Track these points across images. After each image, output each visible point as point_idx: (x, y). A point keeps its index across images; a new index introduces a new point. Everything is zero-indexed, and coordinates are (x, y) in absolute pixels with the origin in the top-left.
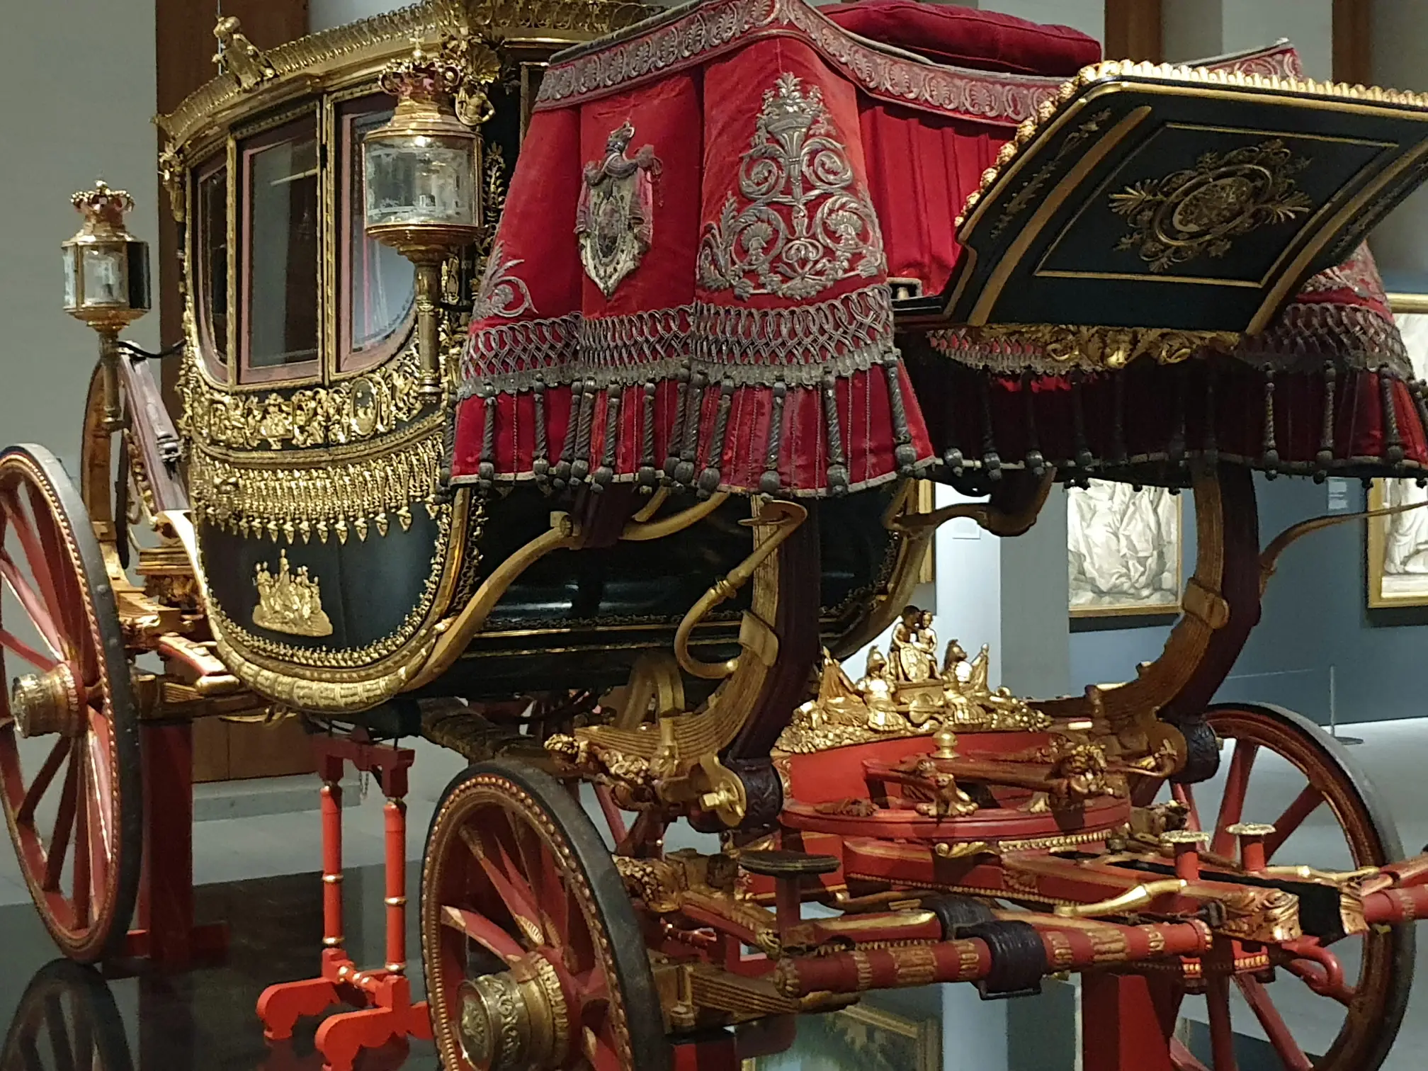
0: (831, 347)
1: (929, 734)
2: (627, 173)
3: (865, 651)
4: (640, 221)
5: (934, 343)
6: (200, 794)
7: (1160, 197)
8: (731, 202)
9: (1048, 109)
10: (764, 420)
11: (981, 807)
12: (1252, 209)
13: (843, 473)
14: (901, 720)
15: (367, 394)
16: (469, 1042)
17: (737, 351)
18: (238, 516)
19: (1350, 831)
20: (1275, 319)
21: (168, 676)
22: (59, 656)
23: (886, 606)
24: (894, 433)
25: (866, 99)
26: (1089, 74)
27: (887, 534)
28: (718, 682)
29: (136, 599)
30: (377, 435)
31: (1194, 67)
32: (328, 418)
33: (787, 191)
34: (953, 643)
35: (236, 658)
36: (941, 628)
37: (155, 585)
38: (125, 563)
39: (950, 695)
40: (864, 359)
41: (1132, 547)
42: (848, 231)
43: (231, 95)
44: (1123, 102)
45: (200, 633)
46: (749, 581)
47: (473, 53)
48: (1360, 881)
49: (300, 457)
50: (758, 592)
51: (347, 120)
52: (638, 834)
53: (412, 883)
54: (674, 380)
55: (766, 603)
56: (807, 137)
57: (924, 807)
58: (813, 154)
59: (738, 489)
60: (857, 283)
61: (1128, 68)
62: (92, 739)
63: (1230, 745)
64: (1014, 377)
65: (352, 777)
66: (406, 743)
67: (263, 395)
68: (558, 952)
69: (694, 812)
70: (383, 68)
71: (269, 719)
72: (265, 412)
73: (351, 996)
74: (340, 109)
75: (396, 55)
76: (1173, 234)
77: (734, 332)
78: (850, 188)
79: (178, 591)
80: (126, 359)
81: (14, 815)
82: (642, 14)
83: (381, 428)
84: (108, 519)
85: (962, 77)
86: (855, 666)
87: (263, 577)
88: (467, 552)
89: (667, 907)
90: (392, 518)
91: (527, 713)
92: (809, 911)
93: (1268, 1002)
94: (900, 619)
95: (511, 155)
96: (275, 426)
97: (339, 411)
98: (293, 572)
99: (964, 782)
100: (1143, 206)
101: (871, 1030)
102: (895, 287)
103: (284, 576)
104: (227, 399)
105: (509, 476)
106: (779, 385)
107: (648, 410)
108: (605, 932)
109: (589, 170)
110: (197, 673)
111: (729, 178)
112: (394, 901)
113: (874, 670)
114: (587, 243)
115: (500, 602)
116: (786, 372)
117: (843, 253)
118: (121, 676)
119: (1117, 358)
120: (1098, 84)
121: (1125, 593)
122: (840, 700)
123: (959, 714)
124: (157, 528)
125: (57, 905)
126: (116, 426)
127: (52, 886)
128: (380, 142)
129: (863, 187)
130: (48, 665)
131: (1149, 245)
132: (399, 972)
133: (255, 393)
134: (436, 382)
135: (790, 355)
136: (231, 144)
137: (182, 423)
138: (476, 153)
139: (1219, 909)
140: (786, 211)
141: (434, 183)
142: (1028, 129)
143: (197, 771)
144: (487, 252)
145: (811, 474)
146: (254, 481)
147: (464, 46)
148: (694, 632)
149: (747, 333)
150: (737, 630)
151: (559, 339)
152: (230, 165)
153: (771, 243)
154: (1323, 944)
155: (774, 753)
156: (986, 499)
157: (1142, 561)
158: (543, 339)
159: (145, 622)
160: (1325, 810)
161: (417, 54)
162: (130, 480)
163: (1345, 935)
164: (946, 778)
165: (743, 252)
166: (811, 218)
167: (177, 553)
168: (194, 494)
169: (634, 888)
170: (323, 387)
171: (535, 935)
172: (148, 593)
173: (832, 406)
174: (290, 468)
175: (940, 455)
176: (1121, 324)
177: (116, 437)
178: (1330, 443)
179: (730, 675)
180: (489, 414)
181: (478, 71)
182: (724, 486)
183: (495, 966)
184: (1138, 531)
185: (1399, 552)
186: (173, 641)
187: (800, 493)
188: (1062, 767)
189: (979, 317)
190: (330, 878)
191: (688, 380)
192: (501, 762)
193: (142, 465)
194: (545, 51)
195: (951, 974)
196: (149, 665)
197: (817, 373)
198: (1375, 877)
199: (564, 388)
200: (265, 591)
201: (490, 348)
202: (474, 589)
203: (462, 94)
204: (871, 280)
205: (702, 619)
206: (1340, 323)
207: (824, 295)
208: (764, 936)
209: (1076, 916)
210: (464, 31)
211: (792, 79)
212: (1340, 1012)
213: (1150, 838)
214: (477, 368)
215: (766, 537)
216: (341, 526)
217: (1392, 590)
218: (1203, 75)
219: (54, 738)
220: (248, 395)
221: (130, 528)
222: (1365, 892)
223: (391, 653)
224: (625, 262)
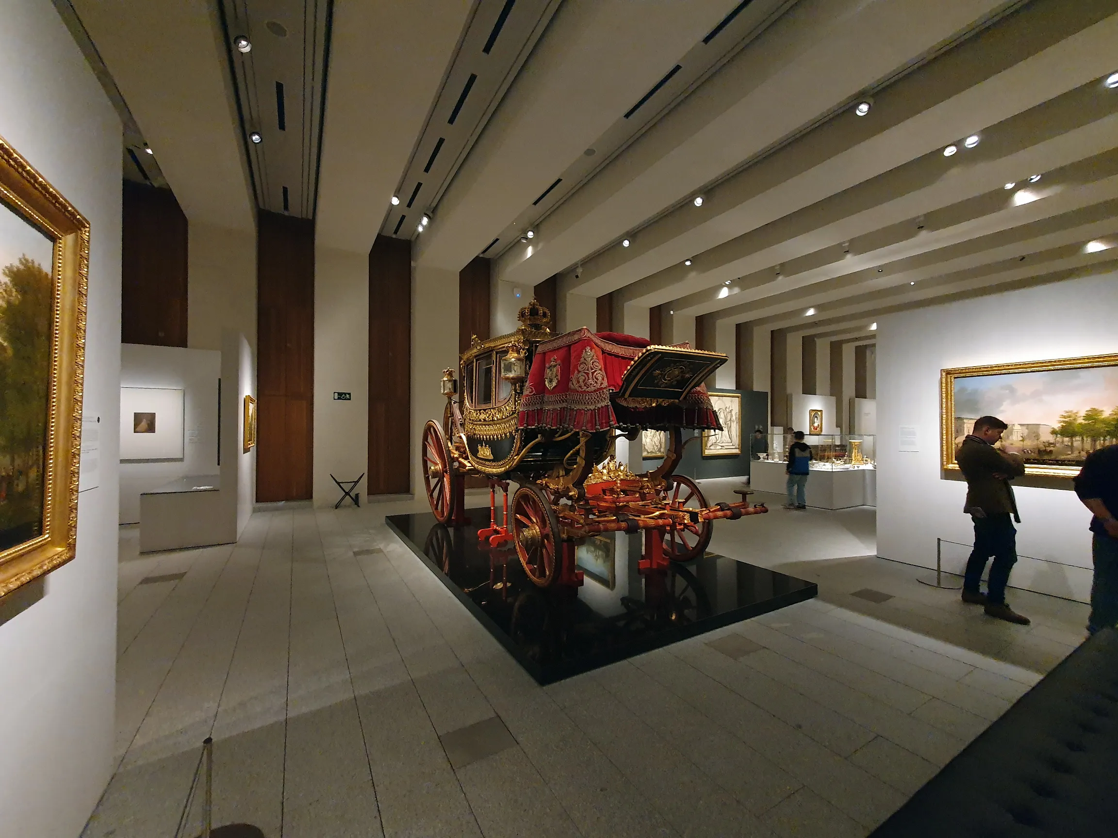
0: (597, 401)
1: (615, 481)
2: (555, 366)
3: (602, 463)
4: (557, 376)
5: (617, 401)
6: (466, 491)
7: (663, 372)
8: (576, 372)
9: (640, 354)
10: (583, 416)
11: (626, 495)
12: (681, 375)
13: (599, 427)
14: (610, 478)
15: (501, 410)
16: (521, 541)
17: (577, 402)
18: (475, 434)
19: (699, 501)
20: (685, 398)
21: (459, 467)
22: (439, 462)
23: (606, 455)
24: (610, 420)
25: (603, 352)
26: (649, 348)
27: (606, 440)
28: (571, 470)
29: (454, 451)
30: (503, 418)
31: (670, 346)
32: (493, 415)
33: (588, 370)
34: (620, 462)
35: (474, 463)
36: (618, 459)
37: (457, 449)
38: (452, 444)
39: (619, 473)
40: (603, 404)
41: (655, 443)
42: (600, 379)
43: (475, 350)
44: (656, 353)
45: (467, 458)
46: (579, 449)
47: (524, 343)
48: (702, 511)
49: (487, 423)
50: (581, 452)
51: (498, 355)
52: (555, 500)
53: (509, 509)
54: (564, 408)
55: (583, 454)
56: (592, 359)
57: (614, 495)
58: (593, 363)
59: (577, 430)
60: (601, 389)
61: (657, 347)
62: (445, 479)
63: (675, 483)
64: (633, 408)
65: (497, 488)
66: (508, 481)
67: (480, 410)
68: (539, 524)
69: (567, 496)
70: (506, 345)
71: (480, 476)
72: (480, 414)
73: (496, 532)
74: (497, 353)
75: (509, 343)
76: (665, 380)
77: (577, 398)
78: (600, 370)
79: (462, 450)
80: (453, 403)
81: (429, 494)
82: (558, 335)
83: (504, 417)
84: (448, 435)
85: (622, 348)
86: (600, 467)
87: (479, 447)
88: (521, 443)
89: (561, 515)
90: (506, 435)
91: (532, 476)
92: (591, 516)
93: (682, 535)
94: (609, 457)
95: (531, 363)
96: (482, 417)
97: (495, 414)
98: (485, 446)
99: (622, 491)
100: (659, 374)
101: (601, 541)
102: (609, 389)
103: (484, 447)
104: (473, 411)
105: (530, 427)
106: (586, 409)
107: (559, 414)
108: (549, 520)
109: (547, 365)
110: (466, 466)
111: (576, 367)
112: (505, 513)
113: (604, 468)
114: (546, 380)
115: (527, 453)
116: (587, 407)
117: (599, 382)
118: (451, 465)
119: (654, 405)
120: (650, 350)
121: (653, 453)
122: (597, 474)
123: (621, 477)
124: (458, 437)
125: (437, 512)
126: (450, 417)
127: (437, 509)
128: (505, 360)
129: (603, 369)
130: (436, 464)
131: (660, 382)
132: (506, 527)
133: (478, 410)
134: (515, 408)
135: (588, 403)
136: (475, 360)
137: (464, 416)
138: (524, 362)
139: (674, 517)
140: (588, 374)
141: (516, 368)
142: (636, 358)
143: (466, 486)
144: (526, 382)
145: (592, 427)
146: (478, 428)
147: (522, 341)
148: (568, 459)
149: (579, 398)
150: (576, 459)
151: (540, 399)
152: (475, 364)
153: (584, 380)
154: (695, 524)
155: (584, 484)
156: (627, 433)
157: (657, 446)
158: (537, 399)
159: (456, 456)
160: (695, 497)
161: (513, 342)
162: (453, 427)
163: (699, 522)
164: (619, 490)
165: (579, 382)
166: (593, 375)
167: (463, 442)
168: (466, 430)
169: (555, 511)
170: (492, 408)
171: (535, 521)
172: (456, 450)
173: (597, 414)
174: (485, 425)
175: (618, 424)
176: (655, 398)
177: (450, 418)
178: (696, 422)
179: (575, 468)
180: (526, 414)
181: (524, 346)
182: (574, 430)
183: (527, 526)
184: (656, 440)
185: (709, 445)
186: (461, 459)
187: (590, 431)
188: (642, 488)
189: (626, 396)
190: (492, 508)
191: (567, 408)
192: (527, 485)
193: (455, 424)
194: (538, 342)
195: (619, 529)
196: (456, 464)
197: (594, 407)
198: (705, 510)
199: (541, 409)
200: (480, 450)
201: (526, 401)
202: (522, 450)
203: (521, 350)
204: (605, 388)
205: (569, 457)
206: (699, 398)
207: (595, 391)
208: (582, 521)
209: (645, 518)
210: (522, 338)
211: (589, 348)
212: (698, 538)
213: (659, 502)
214: (524, 405)
215: (583, 440)
216: (495, 437)
217: (707, 452)
218: (671, 348)
219: (437, 479)
220: (477, 410)
221: (453, 437)
222: (703, 513)
223: (505, 463)
224: (554, 384)
